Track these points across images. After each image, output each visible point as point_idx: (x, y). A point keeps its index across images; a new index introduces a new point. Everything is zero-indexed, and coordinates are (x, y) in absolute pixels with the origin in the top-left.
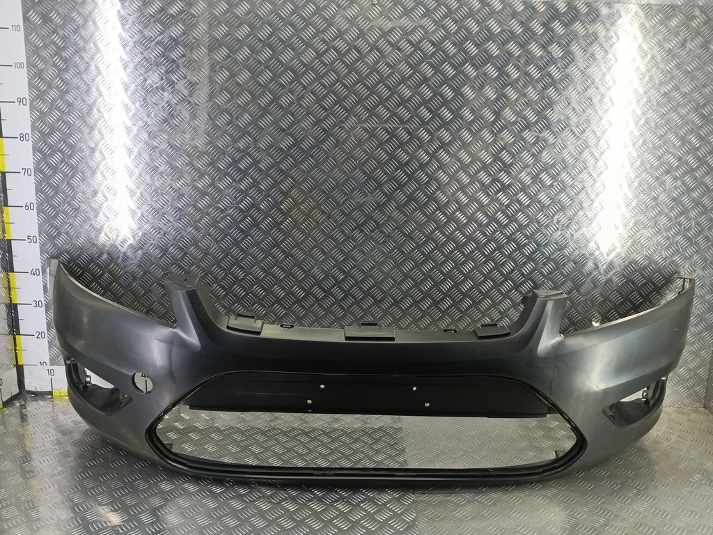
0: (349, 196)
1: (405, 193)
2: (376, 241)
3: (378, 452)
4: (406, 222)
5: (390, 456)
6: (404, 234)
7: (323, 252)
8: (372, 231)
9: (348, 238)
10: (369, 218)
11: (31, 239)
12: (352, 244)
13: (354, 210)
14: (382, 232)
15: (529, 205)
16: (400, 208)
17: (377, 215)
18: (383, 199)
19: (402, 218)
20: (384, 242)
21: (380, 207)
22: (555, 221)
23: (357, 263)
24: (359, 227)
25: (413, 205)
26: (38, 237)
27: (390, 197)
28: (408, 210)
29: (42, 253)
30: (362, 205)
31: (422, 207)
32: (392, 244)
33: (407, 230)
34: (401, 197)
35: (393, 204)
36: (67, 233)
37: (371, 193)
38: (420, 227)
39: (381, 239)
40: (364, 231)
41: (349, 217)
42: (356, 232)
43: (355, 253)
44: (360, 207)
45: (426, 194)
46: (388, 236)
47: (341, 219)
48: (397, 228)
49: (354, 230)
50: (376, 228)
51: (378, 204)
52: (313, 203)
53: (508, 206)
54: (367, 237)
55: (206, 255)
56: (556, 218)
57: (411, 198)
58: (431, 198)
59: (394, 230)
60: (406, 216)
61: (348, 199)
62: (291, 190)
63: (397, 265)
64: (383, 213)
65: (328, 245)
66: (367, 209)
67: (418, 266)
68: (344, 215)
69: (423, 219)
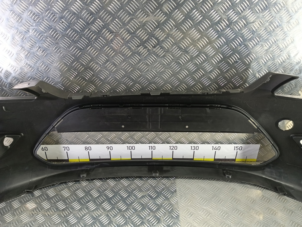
0: (132, 15)
1: (182, 12)
2: (157, 56)
4: (183, 38)
6: (180, 48)
7: (115, 65)
8: (154, 47)
9: (134, 53)
10: (151, 35)
12: (137, 57)
13: (138, 29)
14: (162, 47)
16: (178, 26)
17: (158, 33)
18: (163, 18)
19: (180, 35)
20: (164, 56)
21: (160, 26)
23: (143, 74)
24: (143, 43)
25: (189, 23)
27: (169, 16)
28: (184, 28)
30: (145, 24)
31: (197, 25)
32: (170, 57)
33: (183, 45)
34: (179, 16)
35: (172, 22)
37: (153, 13)
38: (194, 42)
39: (161, 53)
40: (147, 47)
41: (134, 35)
42: (141, 49)
43: (141, 66)
44: (143, 26)
46: (168, 51)
47: (128, 37)
48: (175, 44)
49: (138, 46)
50: (158, 44)
51: (159, 23)
52: (101, 23)
54: (150, 52)
57: (188, 16)
58: (206, 16)
59: (173, 46)
60: (183, 33)
61: (132, 19)
62: (81, 12)
63: (175, 74)
64: (163, 31)
65: (118, 59)
66: (149, 28)
67: (191, 74)
68: (130, 33)
69: (197, 35)
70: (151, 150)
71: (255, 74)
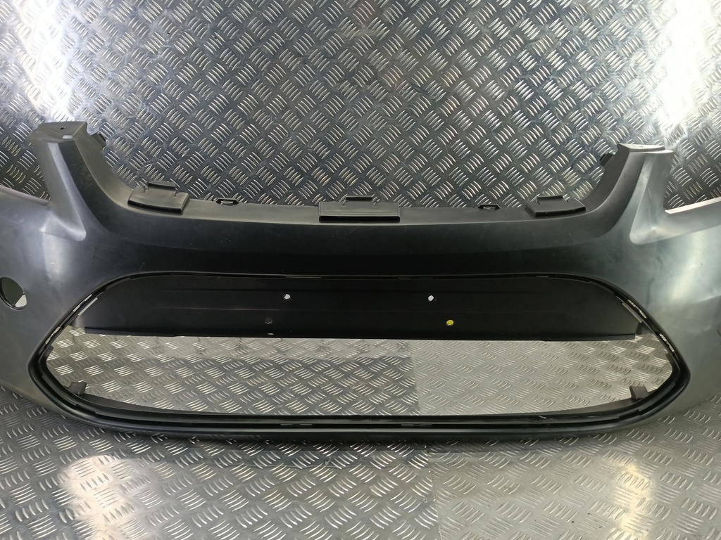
0: (332, 26)
1: (415, 22)
2: (373, 99)
3: (377, 391)
4: (418, 68)
5: (394, 397)
6: (414, 86)
7: (299, 115)
8: (369, 83)
9: (333, 94)
10: (364, 61)
12: (339, 102)
13: (342, 50)
14: (382, 84)
15: (595, 40)
16: (408, 46)
17: (375, 57)
18: (384, 32)
19: (412, 61)
20: (386, 100)
21: (379, 44)
22: (632, 64)
23: (349, 133)
24: (349, 76)
25: (429, 41)
27: (394, 27)
28: (420, 49)
30: (353, 42)
31: (440, 44)
32: (396, 103)
33: (419, 79)
34: (410, 28)
35: (399, 41)
37: (367, 23)
38: (438, 75)
40: (356, 83)
41: (334, 61)
42: (346, 85)
43: (346, 118)
44: (349, 45)
45: (447, 24)
46: (391, 91)
47: (323, 64)
48: (404, 77)
49: (341, 81)
50: (374, 78)
51: (376, 40)
52: (280, 40)
53: (566, 41)
54: (362, 94)
56: (633, 59)
57: (425, 30)
58: (454, 29)
59: (400, 81)
60: (418, 57)
61: (331, 33)
62: (248, 21)
63: (405, 135)
64: (384, 53)
65: (306, 104)
66: (361, 48)
68: (327, 58)
69: (441, 63)
71: (549, 135)
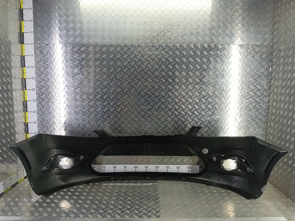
0: (139, 106)
1: (158, 105)
2: (149, 121)
3: (149, 191)
4: (158, 115)
5: (153, 192)
7: (131, 125)
8: (147, 118)
9: (139, 120)
10: (146, 113)
11: (35, 123)
12: (140, 122)
13: (141, 111)
14: (150, 118)
15: (198, 109)
16: (156, 110)
17: (149, 112)
18: (150, 107)
19: (157, 113)
20: (151, 121)
21: (149, 110)
22: (207, 114)
23: (143, 128)
24: (143, 116)
25: (160, 109)
26: (37, 122)
27: (153, 106)
28: (159, 111)
29: (38, 127)
30: (144, 109)
31: (163, 110)
32: (154, 122)
33: (159, 117)
34: (156, 107)
35: (154, 109)
36: (47, 120)
37: (147, 106)
38: (163, 116)
39: (150, 120)
40: (144, 118)
41: (139, 113)
42: (142, 119)
43: (142, 125)
44: (143, 110)
45: (165, 106)
46: (153, 119)
47: (137, 114)
48: (155, 117)
49: (141, 117)
52: (127, 109)
53: (191, 109)
54: (146, 120)
55: (93, 126)
56: (207, 113)
57: (160, 107)
58: (166, 107)
60: (158, 113)
61: (139, 108)
62: (120, 105)
63: (156, 129)
64: (151, 112)
65: (133, 123)
66: (145, 110)
67: (163, 129)
69: (164, 114)
70: (146, 169)
